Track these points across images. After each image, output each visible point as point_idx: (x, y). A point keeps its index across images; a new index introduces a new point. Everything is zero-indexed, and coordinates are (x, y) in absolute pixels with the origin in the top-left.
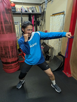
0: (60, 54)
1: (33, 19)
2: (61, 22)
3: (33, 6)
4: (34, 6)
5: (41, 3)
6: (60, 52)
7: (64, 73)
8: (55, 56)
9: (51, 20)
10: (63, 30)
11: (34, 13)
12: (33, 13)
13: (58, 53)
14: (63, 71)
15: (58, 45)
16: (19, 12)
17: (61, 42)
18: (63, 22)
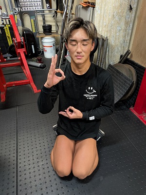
0: (125, 60)
6: (128, 53)
7: (136, 114)
8: (110, 65)
13: (121, 56)
14: (132, 108)
15: (123, 27)
17: (133, 15)
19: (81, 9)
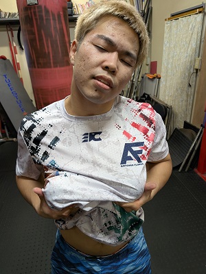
2: (195, 36)
7: (199, 174)
9: (166, 30)
10: (200, 58)
13: (185, 122)
14: (195, 170)
15: (185, 98)
17: (193, 90)
18: (200, 34)
19: (147, 79)
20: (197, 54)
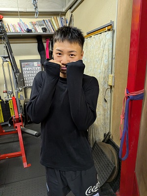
1: (47, 47)
2: (106, 53)
3: (45, 19)
4: (47, 19)
5: (64, 10)
6: (109, 135)
8: (96, 143)
10: (113, 75)
11: (48, 33)
12: (45, 33)
13: (105, 135)
15: (102, 112)
16: (13, 32)
18: (111, 51)
20: (110, 70)
